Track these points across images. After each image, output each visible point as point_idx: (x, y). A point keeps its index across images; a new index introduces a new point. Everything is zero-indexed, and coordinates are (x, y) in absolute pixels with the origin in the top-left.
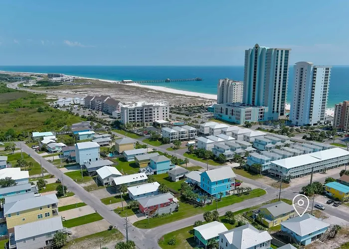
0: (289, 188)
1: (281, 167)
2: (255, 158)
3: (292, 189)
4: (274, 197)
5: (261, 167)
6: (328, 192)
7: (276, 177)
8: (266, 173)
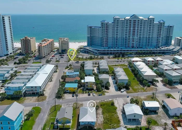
0: (47, 98)
1: (36, 87)
2: (13, 88)
3: (50, 97)
4: (48, 108)
5: (20, 92)
6: (67, 90)
7: (33, 94)
8: (26, 95)
